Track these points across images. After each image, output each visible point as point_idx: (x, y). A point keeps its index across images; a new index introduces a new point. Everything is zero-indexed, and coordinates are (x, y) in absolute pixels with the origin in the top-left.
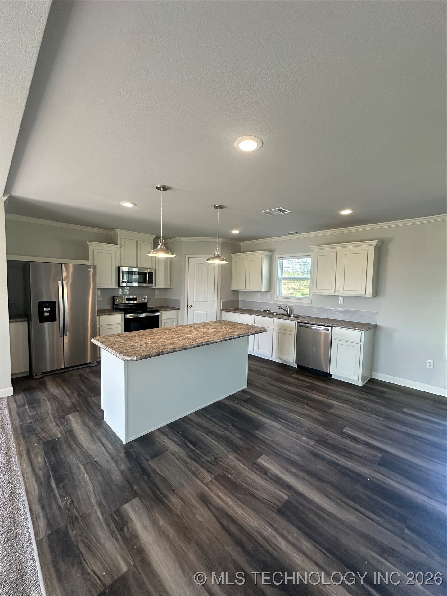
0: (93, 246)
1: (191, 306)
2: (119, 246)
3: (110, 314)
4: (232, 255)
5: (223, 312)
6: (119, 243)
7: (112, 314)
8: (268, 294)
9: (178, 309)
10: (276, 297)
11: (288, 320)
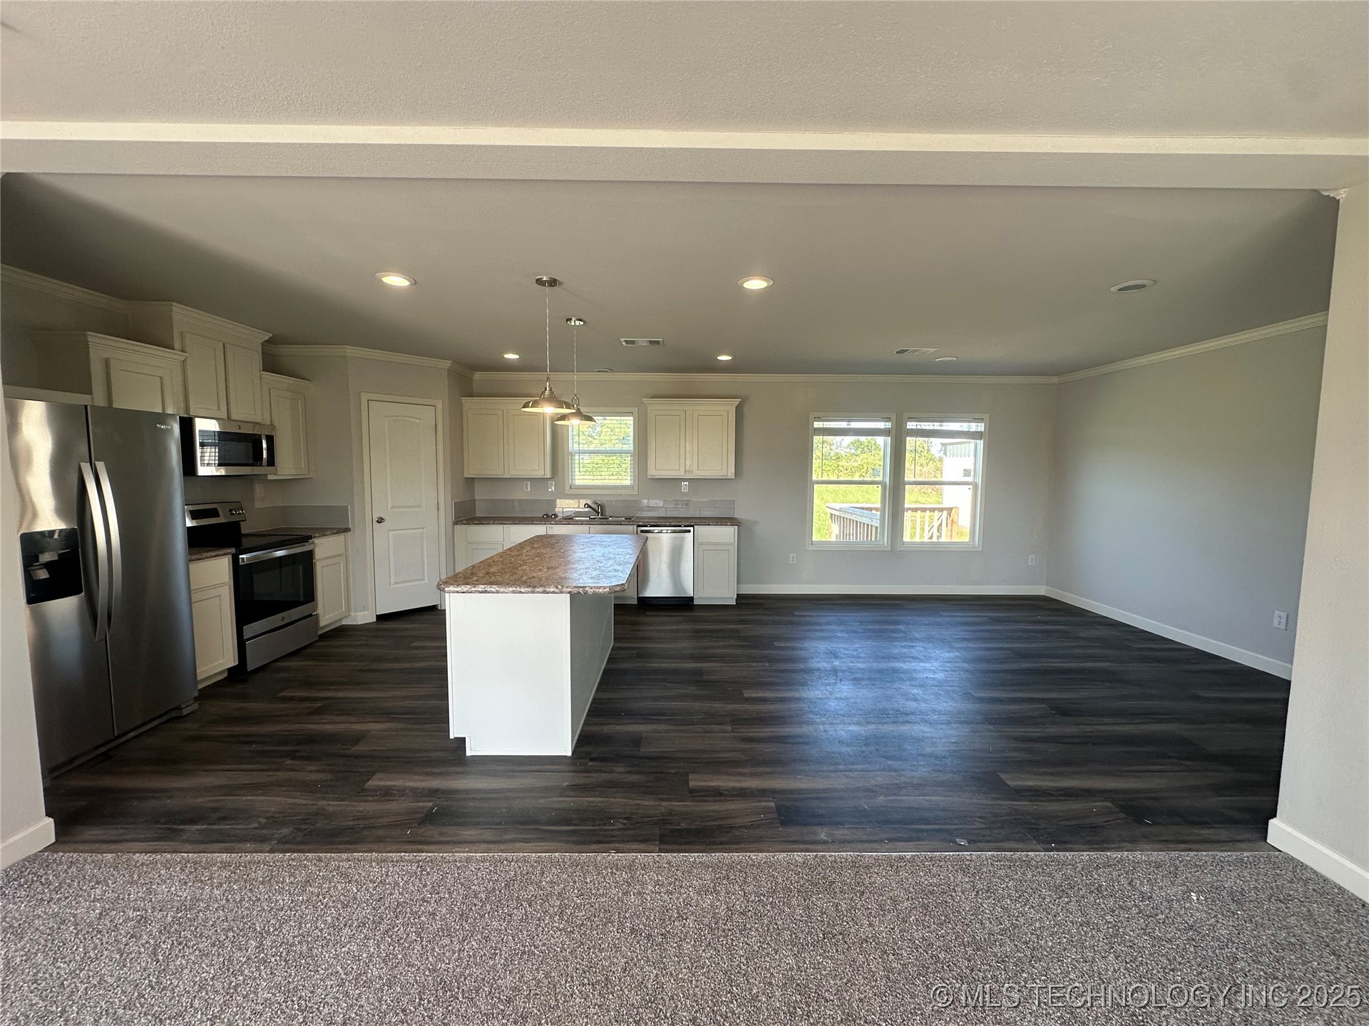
0: (102, 348)
1: (380, 520)
2: (176, 356)
3: (200, 557)
4: (464, 400)
5: (457, 527)
6: (177, 344)
7: (208, 558)
8: (550, 482)
9: (347, 530)
10: (568, 488)
11: (621, 524)
